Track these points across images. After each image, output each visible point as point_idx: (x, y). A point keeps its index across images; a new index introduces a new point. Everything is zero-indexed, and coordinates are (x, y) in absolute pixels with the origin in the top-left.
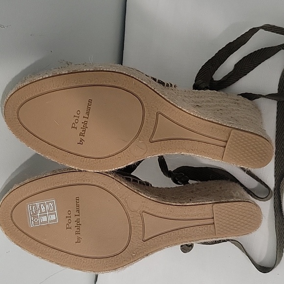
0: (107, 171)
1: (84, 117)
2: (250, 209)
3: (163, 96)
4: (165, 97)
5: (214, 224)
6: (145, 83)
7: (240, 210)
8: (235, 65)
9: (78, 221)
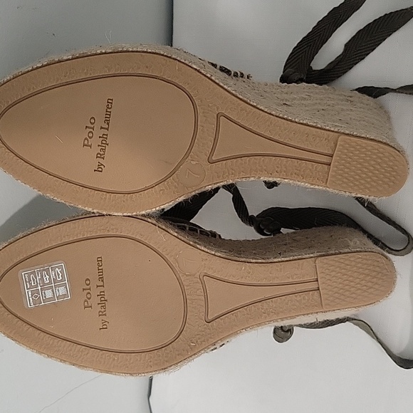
0: (144, 212)
1: (102, 128)
2: (375, 263)
3: (225, 87)
4: (229, 89)
5: (319, 289)
6: (195, 67)
7: (360, 265)
8: (346, 45)
9: (101, 295)
